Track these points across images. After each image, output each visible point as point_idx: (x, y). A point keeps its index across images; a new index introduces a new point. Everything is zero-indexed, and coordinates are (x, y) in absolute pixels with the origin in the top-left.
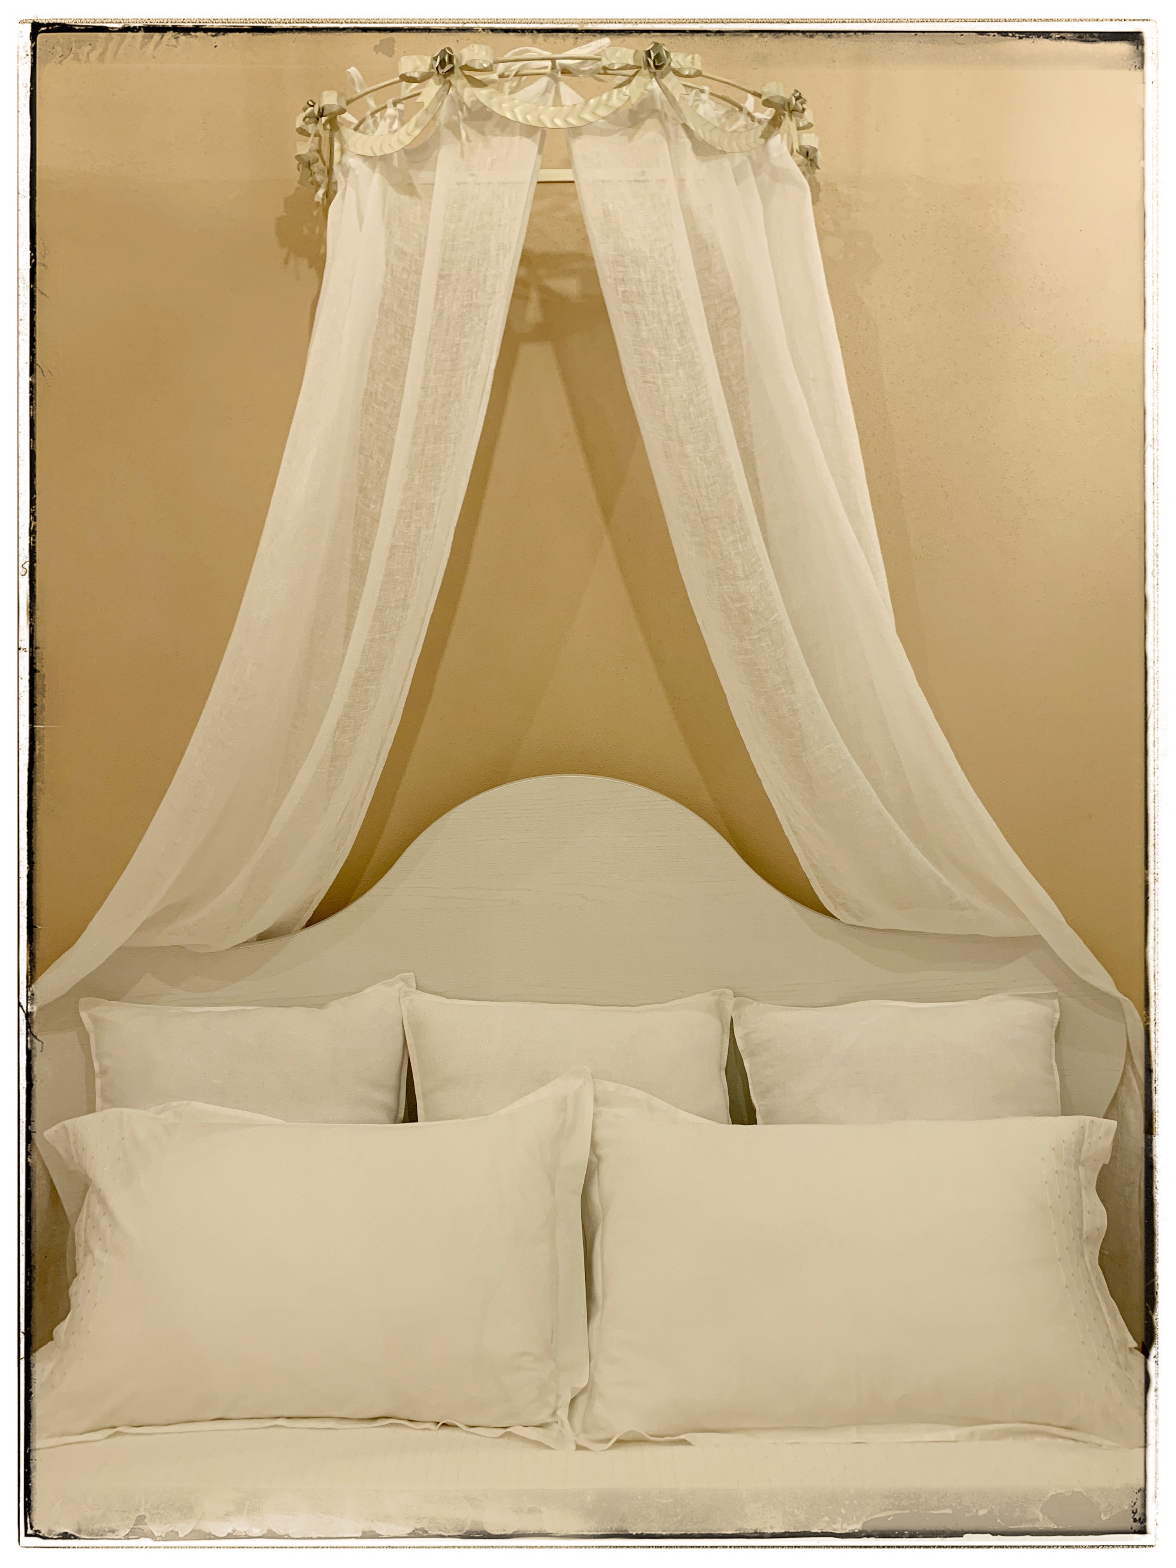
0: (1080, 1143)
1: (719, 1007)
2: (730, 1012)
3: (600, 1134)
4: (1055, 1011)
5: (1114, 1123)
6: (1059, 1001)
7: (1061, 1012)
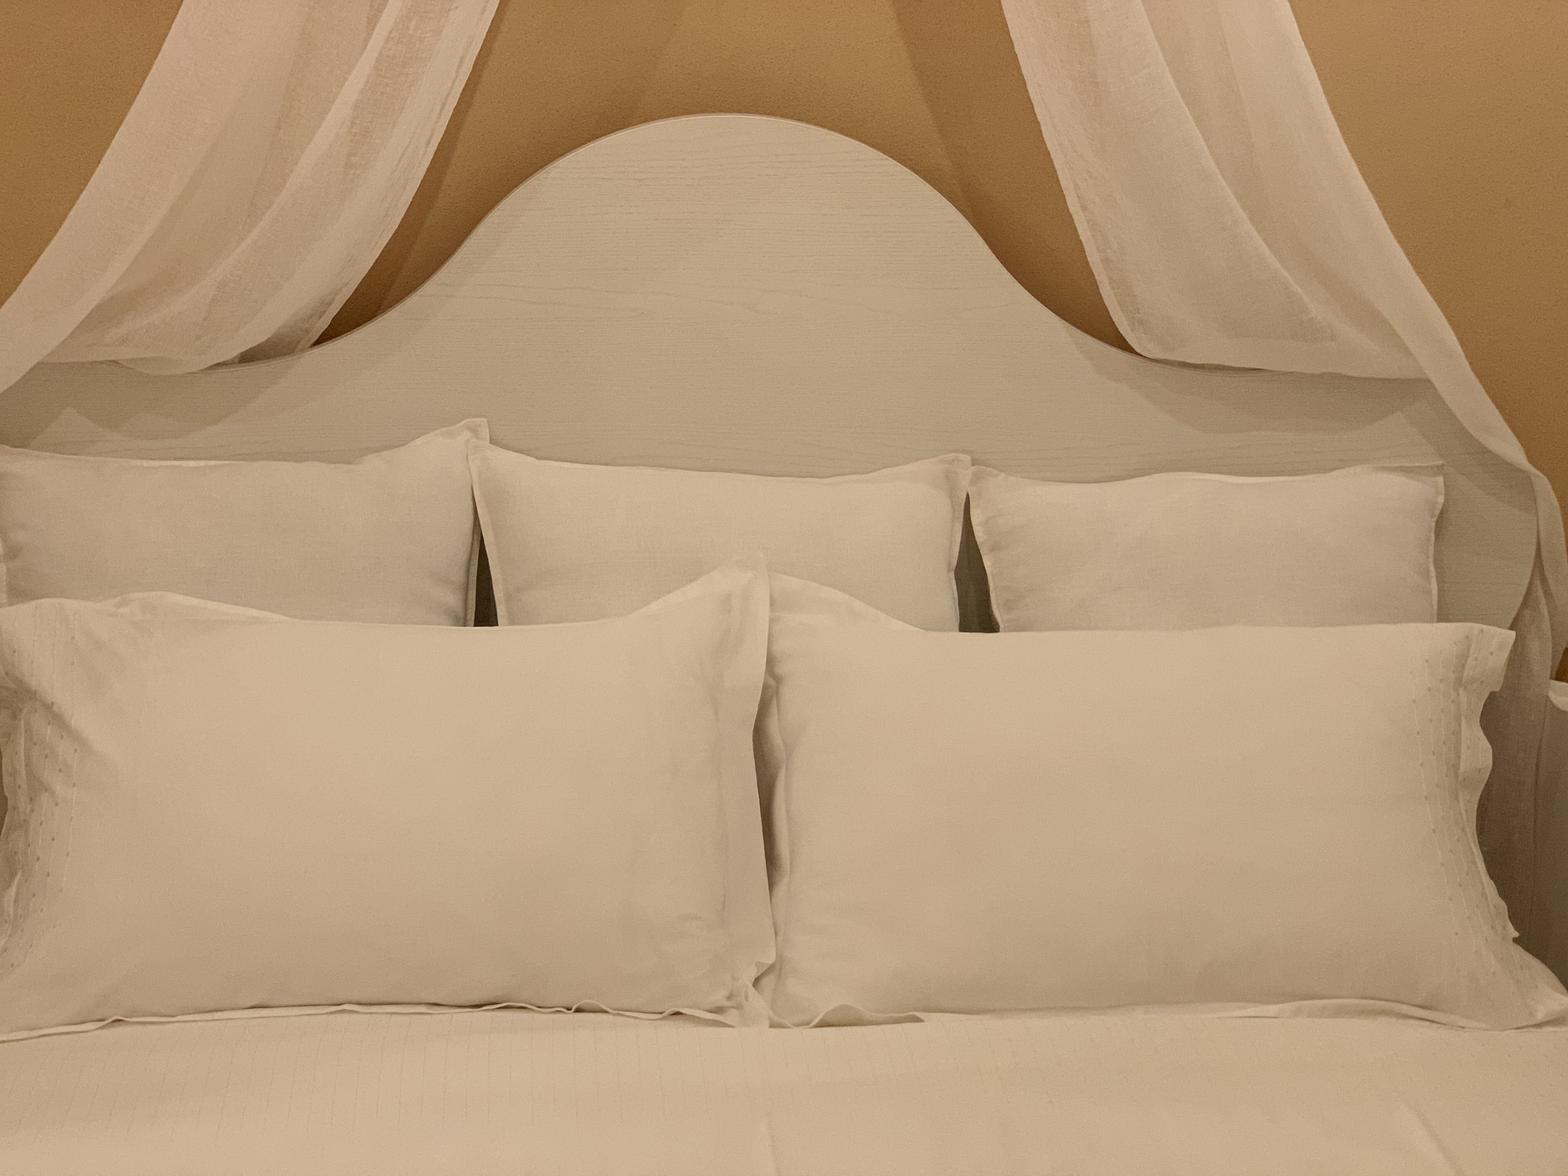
0: (1462, 659)
1: (949, 481)
2: (965, 485)
3: (779, 647)
4: (1438, 493)
5: (1513, 634)
6: (1444, 479)
7: (1446, 495)
